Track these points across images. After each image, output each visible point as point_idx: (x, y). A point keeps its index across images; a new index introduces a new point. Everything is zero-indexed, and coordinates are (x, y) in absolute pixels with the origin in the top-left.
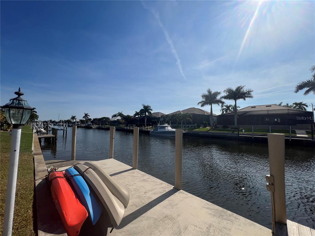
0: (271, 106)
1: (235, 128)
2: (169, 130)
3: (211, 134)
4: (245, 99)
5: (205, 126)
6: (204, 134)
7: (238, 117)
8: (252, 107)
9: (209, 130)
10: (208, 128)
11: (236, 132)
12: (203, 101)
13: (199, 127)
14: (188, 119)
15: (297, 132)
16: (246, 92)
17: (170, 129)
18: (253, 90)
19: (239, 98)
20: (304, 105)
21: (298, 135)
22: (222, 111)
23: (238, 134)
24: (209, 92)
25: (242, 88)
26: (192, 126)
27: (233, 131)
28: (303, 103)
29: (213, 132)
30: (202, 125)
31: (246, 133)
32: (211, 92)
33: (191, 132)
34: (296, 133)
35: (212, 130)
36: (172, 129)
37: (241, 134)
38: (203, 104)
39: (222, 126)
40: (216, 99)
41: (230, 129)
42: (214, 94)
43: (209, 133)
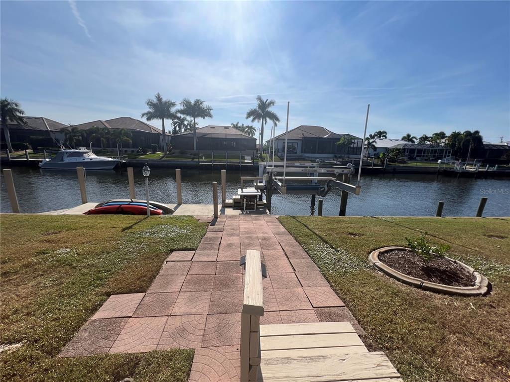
0: (228, 128)
1: (194, 155)
2: (93, 160)
3: (166, 163)
4: (204, 118)
5: (154, 152)
6: (156, 163)
7: (198, 141)
8: (211, 128)
9: (163, 157)
10: (159, 154)
11: (196, 160)
12: (149, 113)
13: (145, 153)
14: (126, 139)
15: (246, 158)
16: (206, 110)
17: (93, 156)
18: (213, 108)
19: (198, 116)
20: (254, 129)
21: (246, 161)
22: (174, 125)
23: (199, 162)
24: (159, 98)
25: (201, 103)
26: (133, 151)
27: (193, 159)
28: (253, 127)
29: (168, 159)
30: (149, 150)
31: (206, 160)
32: (161, 99)
33: (135, 162)
34: (244, 159)
35: (167, 157)
36: (99, 157)
37: (202, 162)
38: (150, 117)
39: (179, 150)
40: (169, 111)
41: (189, 155)
42: (165, 103)
43: (162, 161)
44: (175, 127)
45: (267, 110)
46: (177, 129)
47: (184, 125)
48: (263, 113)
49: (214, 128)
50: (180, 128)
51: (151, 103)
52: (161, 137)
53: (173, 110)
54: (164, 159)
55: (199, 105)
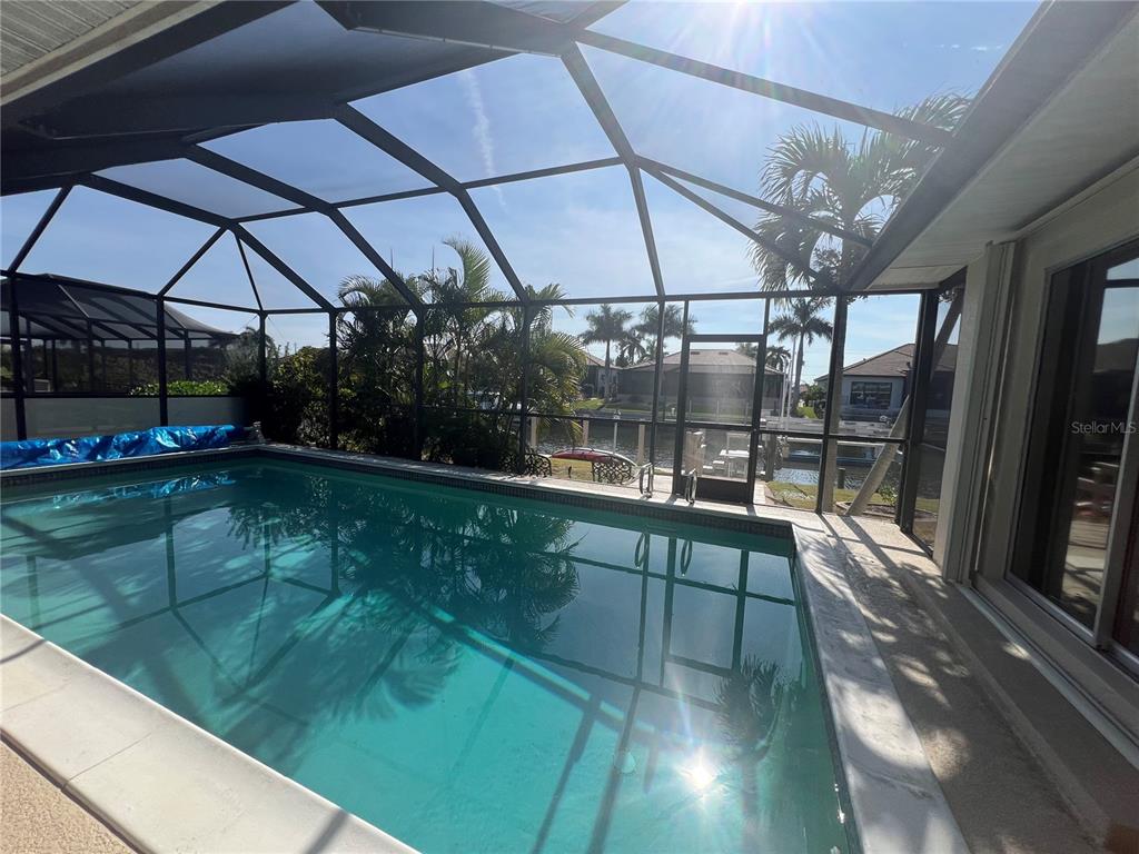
0: (726, 354)
5: (588, 397)
9: (602, 407)
10: (595, 400)
12: (588, 332)
19: (668, 333)
20: (786, 352)
29: (609, 411)
35: (608, 407)
37: (668, 417)
38: (589, 338)
39: (629, 396)
40: (621, 329)
41: (645, 405)
42: (615, 315)
43: (601, 414)
44: (623, 353)
45: (812, 316)
46: (626, 354)
47: (640, 348)
48: (803, 320)
49: (698, 353)
50: (631, 354)
51: (593, 316)
52: (601, 372)
53: (627, 326)
54: (603, 410)
55: (673, 314)
